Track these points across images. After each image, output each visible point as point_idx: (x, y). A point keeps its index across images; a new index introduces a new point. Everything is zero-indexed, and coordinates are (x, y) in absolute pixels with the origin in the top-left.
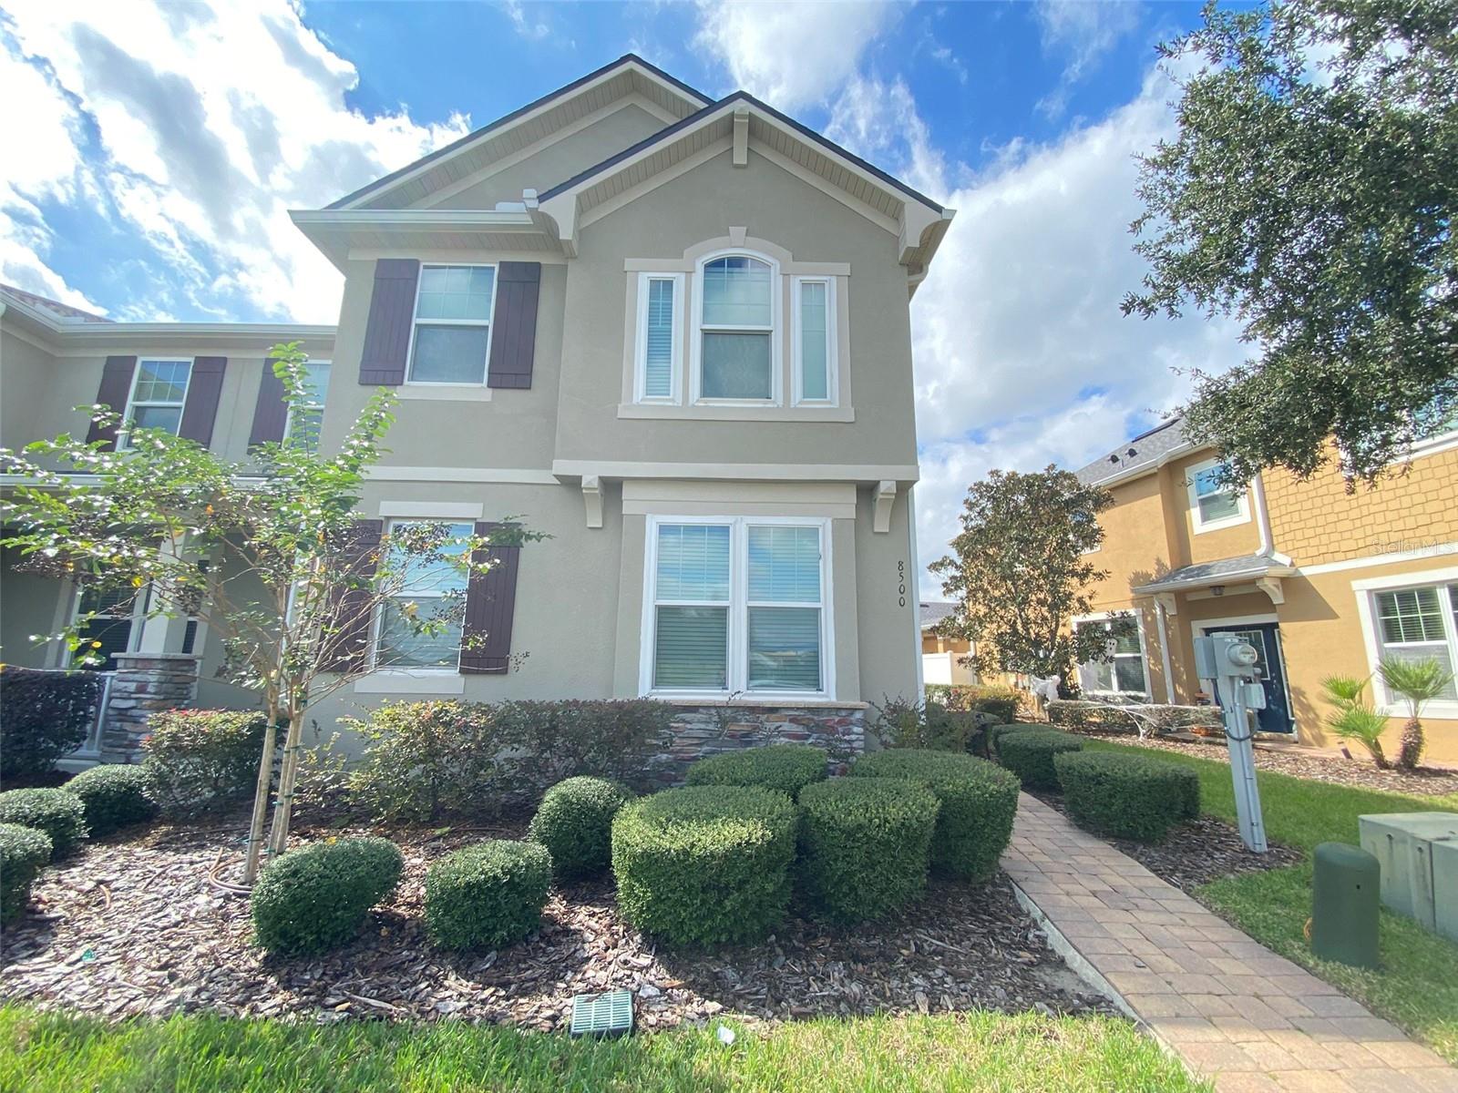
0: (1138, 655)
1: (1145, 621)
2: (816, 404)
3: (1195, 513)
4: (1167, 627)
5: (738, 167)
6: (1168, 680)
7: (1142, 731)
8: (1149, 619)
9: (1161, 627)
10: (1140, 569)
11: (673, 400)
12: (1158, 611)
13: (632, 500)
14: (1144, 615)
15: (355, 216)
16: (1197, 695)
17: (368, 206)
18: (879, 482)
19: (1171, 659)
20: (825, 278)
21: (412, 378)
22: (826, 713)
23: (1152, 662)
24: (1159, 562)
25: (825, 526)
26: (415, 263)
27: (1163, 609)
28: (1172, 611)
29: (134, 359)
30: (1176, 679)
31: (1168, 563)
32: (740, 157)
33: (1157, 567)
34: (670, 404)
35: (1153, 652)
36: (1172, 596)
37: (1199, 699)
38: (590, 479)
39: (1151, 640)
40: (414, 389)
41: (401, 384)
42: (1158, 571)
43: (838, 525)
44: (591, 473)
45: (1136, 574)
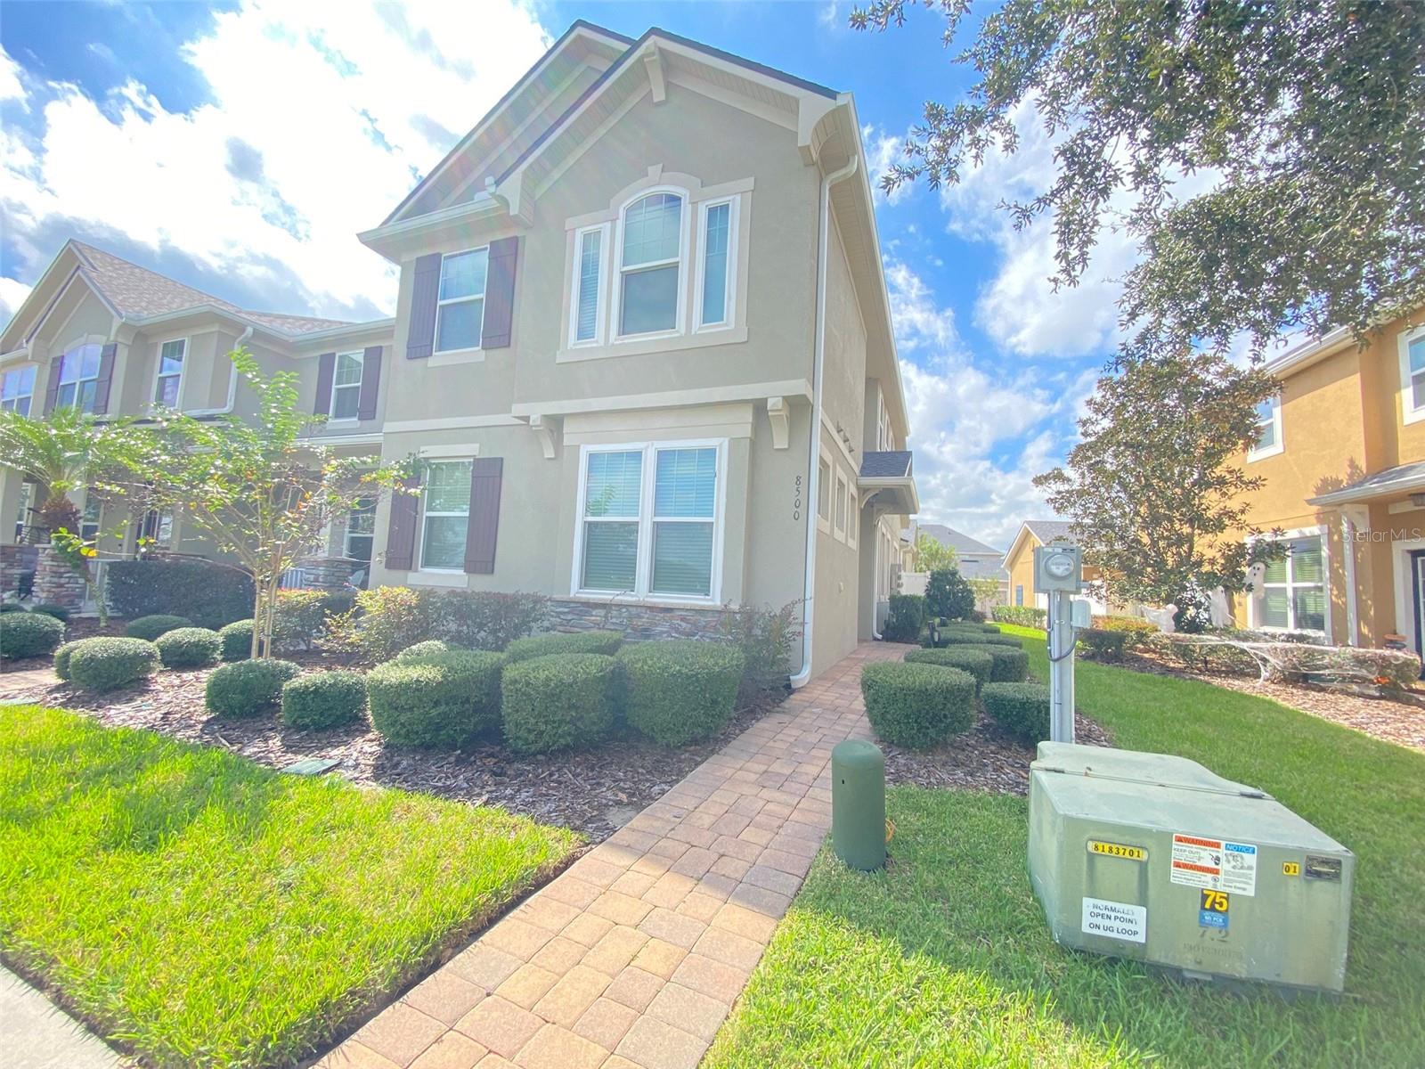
0: (1320, 584)
1: (1331, 543)
2: (713, 328)
3: (1406, 395)
4: (1356, 548)
5: (658, 104)
6: (1352, 616)
7: (1264, 674)
8: (1336, 538)
9: (1348, 548)
10: (1331, 474)
11: (597, 342)
12: (1345, 527)
13: (571, 434)
14: (1330, 534)
15: (400, 227)
16: (1387, 637)
17: (404, 217)
18: (766, 399)
19: (1357, 590)
20: (728, 198)
21: (440, 349)
22: (710, 614)
23: (1335, 592)
24: (1352, 464)
25: (721, 444)
26: (439, 255)
27: (1353, 527)
28: (1363, 528)
29: (334, 354)
30: (1361, 616)
31: (1362, 463)
32: (659, 96)
33: (1349, 471)
34: (594, 345)
35: (1337, 580)
36: (1365, 508)
37: (1391, 641)
38: (535, 419)
39: (1336, 565)
40: (439, 358)
41: (431, 355)
42: (1351, 476)
43: (734, 443)
44: (537, 411)
45: (1324, 481)
